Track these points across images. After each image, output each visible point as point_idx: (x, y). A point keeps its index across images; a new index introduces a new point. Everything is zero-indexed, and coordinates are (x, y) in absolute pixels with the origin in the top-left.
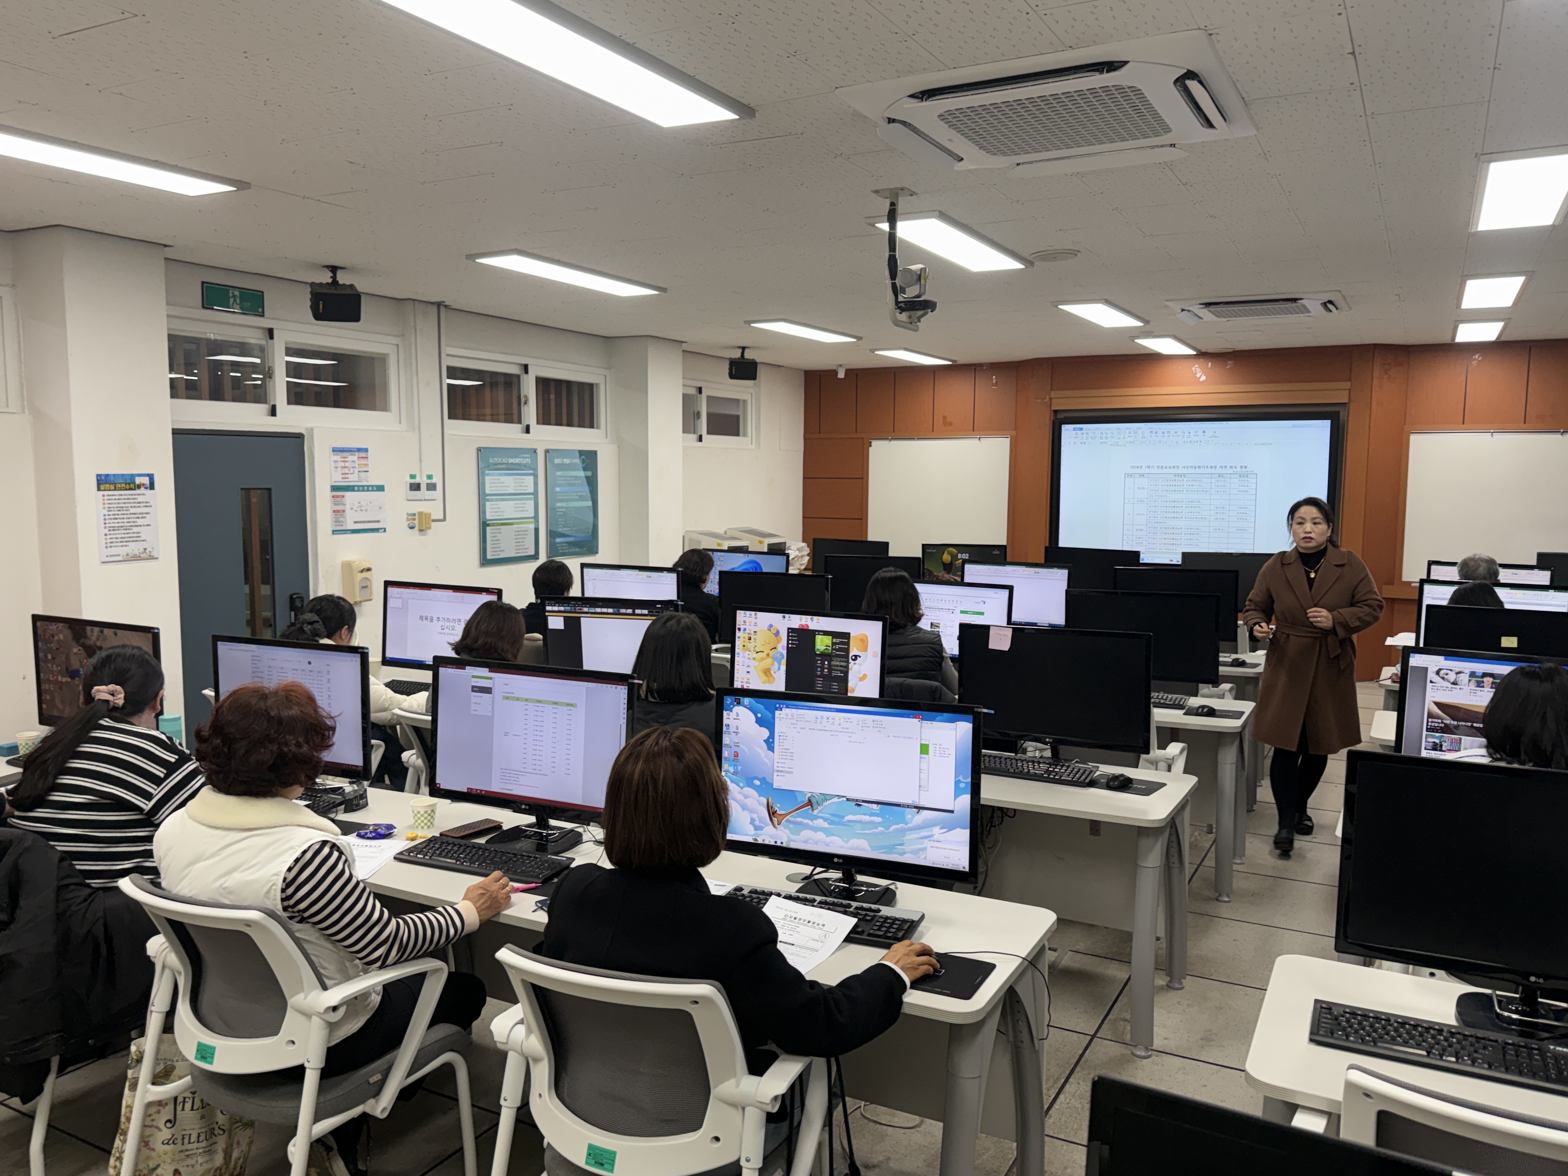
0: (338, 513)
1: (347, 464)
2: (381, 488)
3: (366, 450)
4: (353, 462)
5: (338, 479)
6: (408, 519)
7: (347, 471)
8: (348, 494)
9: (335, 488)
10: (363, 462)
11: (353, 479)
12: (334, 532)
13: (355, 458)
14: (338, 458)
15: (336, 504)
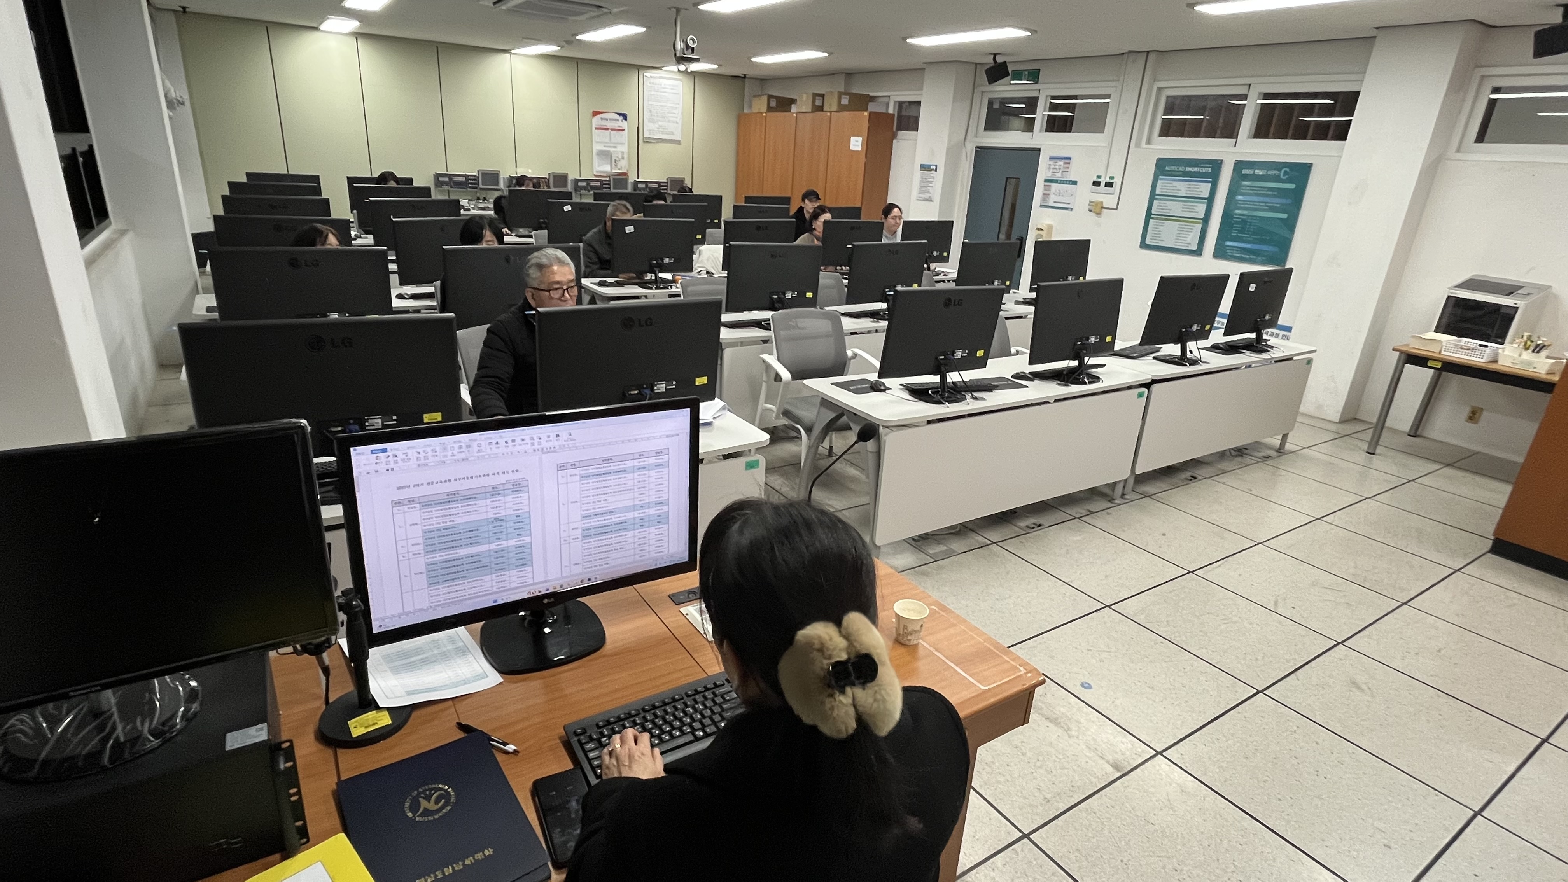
0: (1046, 196)
1: (1057, 167)
2: (1075, 183)
3: (1069, 158)
4: (1060, 165)
5: (1049, 175)
6: (1089, 205)
7: (1055, 171)
8: (1054, 185)
9: (1046, 181)
10: (1067, 166)
11: (1058, 176)
12: (1041, 206)
13: (1061, 163)
14: (1051, 163)
15: (1045, 190)
